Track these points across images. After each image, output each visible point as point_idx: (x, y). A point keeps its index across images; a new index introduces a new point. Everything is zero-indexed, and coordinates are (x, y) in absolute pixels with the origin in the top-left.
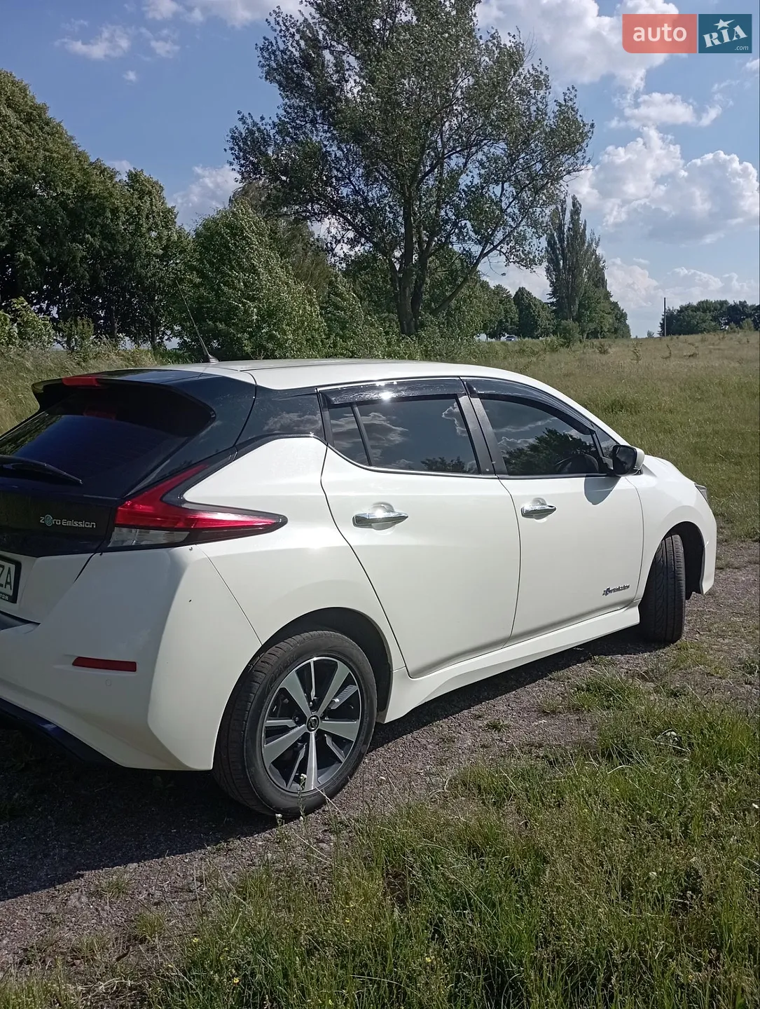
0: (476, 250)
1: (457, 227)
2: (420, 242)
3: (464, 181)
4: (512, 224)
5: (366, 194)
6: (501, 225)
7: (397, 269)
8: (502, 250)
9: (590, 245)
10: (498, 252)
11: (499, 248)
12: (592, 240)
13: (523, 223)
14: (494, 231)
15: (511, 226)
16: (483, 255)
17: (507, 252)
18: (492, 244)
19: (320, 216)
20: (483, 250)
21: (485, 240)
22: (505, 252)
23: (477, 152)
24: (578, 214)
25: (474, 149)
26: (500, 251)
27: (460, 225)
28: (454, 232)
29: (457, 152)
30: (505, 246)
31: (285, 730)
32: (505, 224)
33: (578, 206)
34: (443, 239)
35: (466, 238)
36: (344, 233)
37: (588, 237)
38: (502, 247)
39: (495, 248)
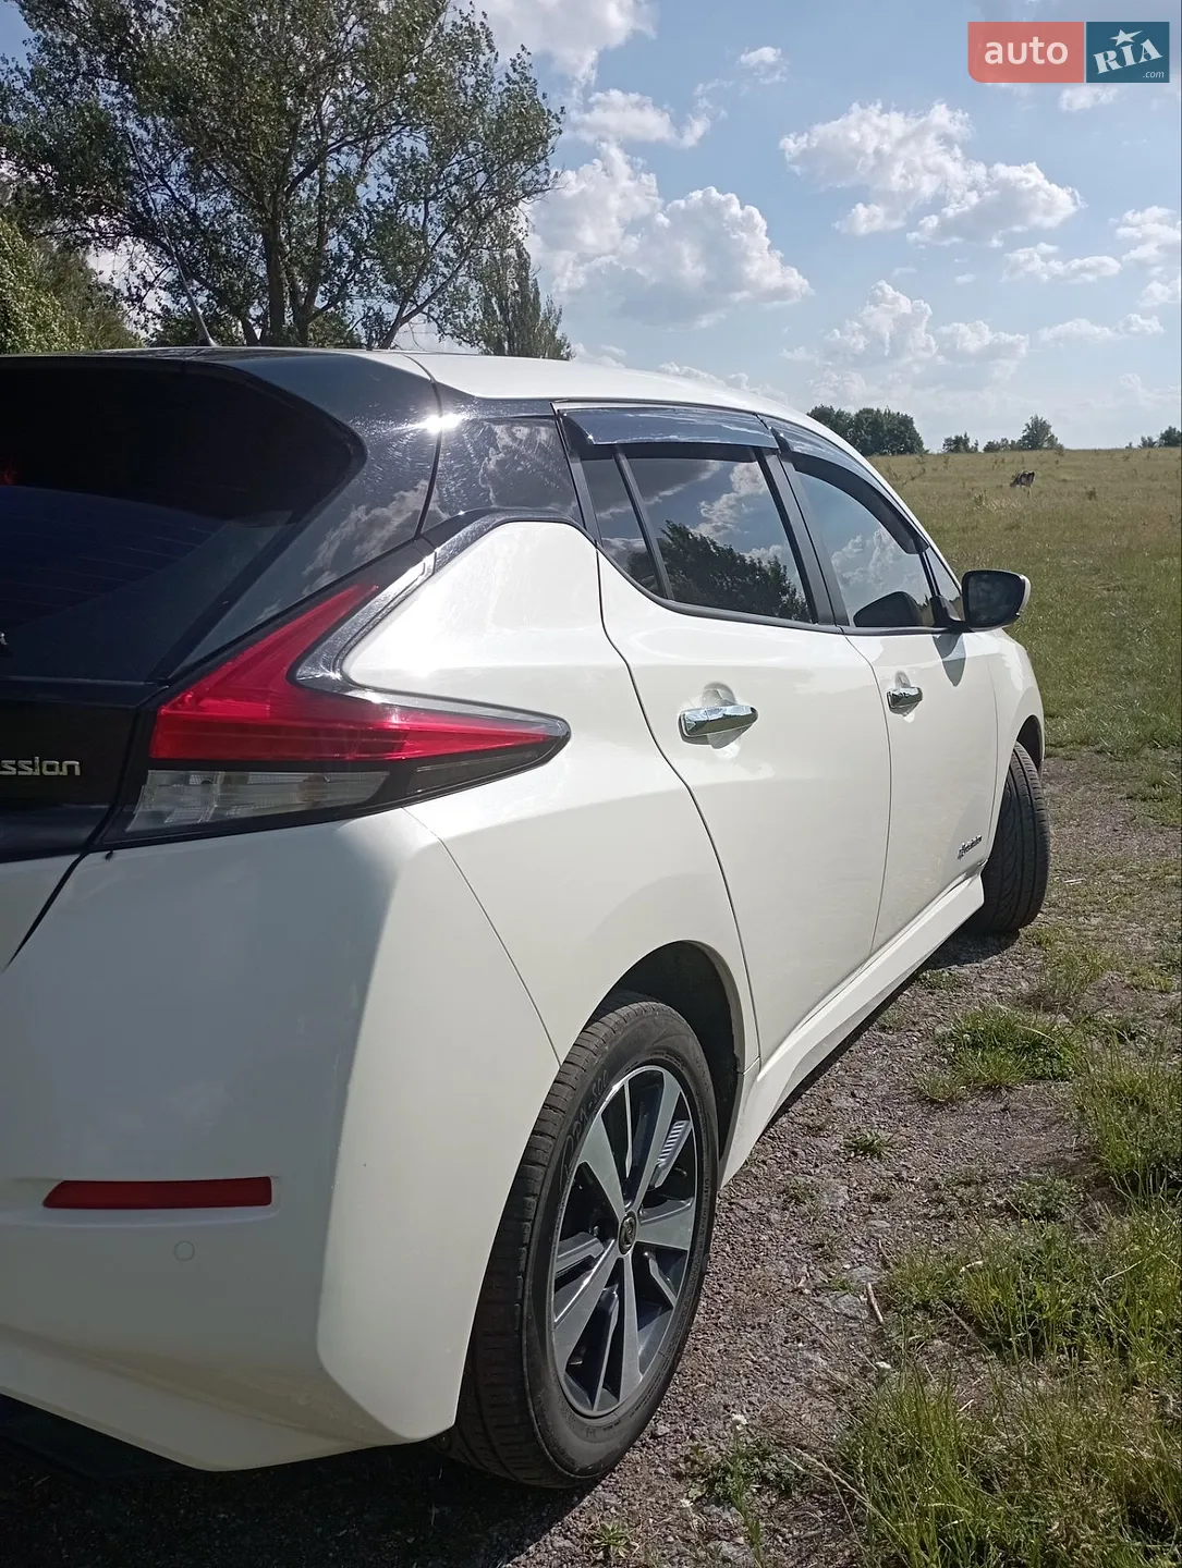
0: (390, 310)
1: (358, 270)
2: (294, 294)
3: (366, 193)
4: (445, 271)
5: (193, 206)
6: (429, 272)
7: (259, 337)
8: (432, 314)
9: (547, 320)
10: (425, 317)
11: (426, 310)
12: (550, 312)
13: (462, 272)
14: (416, 282)
15: (443, 275)
16: (400, 320)
17: (439, 318)
18: (415, 302)
19: (110, 241)
20: (401, 311)
21: (404, 297)
22: (436, 317)
23: (379, 147)
24: (526, 270)
25: (375, 143)
26: (428, 315)
27: (362, 268)
28: (353, 278)
29: (348, 143)
30: (437, 309)
31: (586, 1265)
32: (434, 270)
33: (525, 256)
34: (336, 290)
35: (373, 291)
36: (159, 270)
37: (543, 307)
38: (431, 309)
39: (419, 309)
